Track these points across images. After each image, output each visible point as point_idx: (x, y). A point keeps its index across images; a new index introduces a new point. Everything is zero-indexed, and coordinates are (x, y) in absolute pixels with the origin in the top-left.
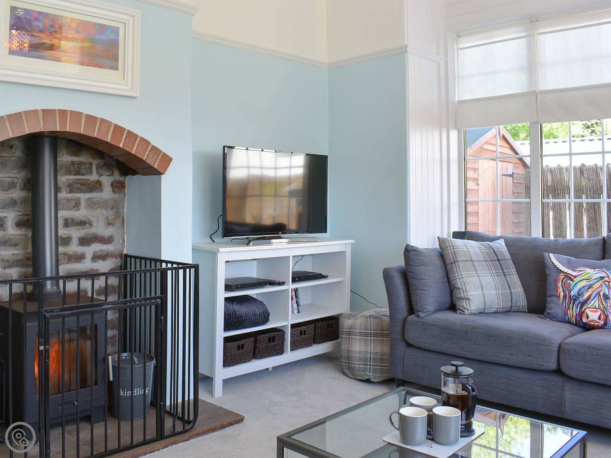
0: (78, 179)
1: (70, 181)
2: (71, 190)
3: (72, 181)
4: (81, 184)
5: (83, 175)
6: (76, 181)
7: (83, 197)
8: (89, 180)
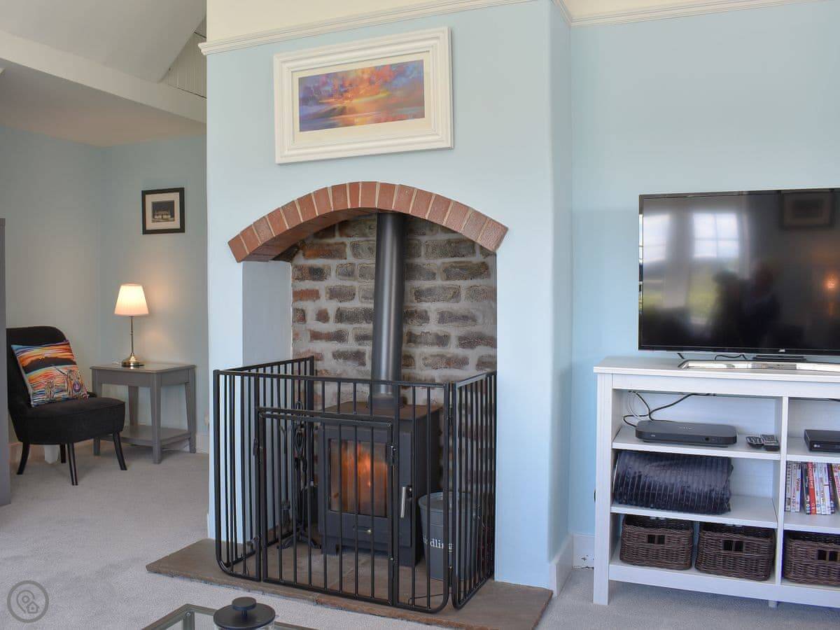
0: (455, 262)
1: (445, 265)
2: (448, 277)
3: (448, 265)
4: (461, 268)
5: (463, 256)
6: (454, 265)
7: (464, 284)
8: (470, 262)
